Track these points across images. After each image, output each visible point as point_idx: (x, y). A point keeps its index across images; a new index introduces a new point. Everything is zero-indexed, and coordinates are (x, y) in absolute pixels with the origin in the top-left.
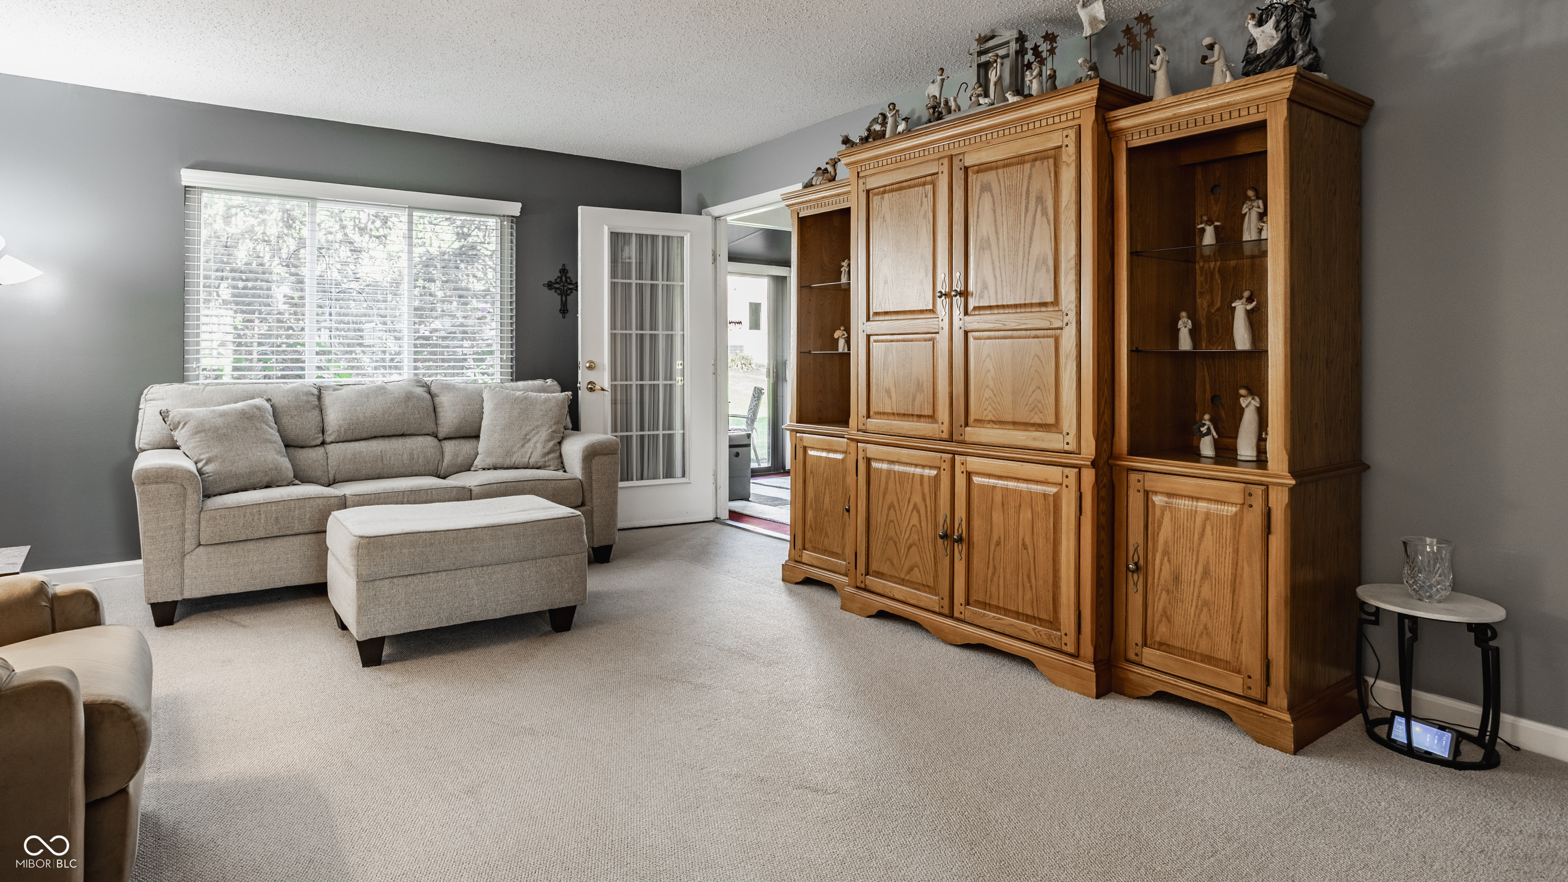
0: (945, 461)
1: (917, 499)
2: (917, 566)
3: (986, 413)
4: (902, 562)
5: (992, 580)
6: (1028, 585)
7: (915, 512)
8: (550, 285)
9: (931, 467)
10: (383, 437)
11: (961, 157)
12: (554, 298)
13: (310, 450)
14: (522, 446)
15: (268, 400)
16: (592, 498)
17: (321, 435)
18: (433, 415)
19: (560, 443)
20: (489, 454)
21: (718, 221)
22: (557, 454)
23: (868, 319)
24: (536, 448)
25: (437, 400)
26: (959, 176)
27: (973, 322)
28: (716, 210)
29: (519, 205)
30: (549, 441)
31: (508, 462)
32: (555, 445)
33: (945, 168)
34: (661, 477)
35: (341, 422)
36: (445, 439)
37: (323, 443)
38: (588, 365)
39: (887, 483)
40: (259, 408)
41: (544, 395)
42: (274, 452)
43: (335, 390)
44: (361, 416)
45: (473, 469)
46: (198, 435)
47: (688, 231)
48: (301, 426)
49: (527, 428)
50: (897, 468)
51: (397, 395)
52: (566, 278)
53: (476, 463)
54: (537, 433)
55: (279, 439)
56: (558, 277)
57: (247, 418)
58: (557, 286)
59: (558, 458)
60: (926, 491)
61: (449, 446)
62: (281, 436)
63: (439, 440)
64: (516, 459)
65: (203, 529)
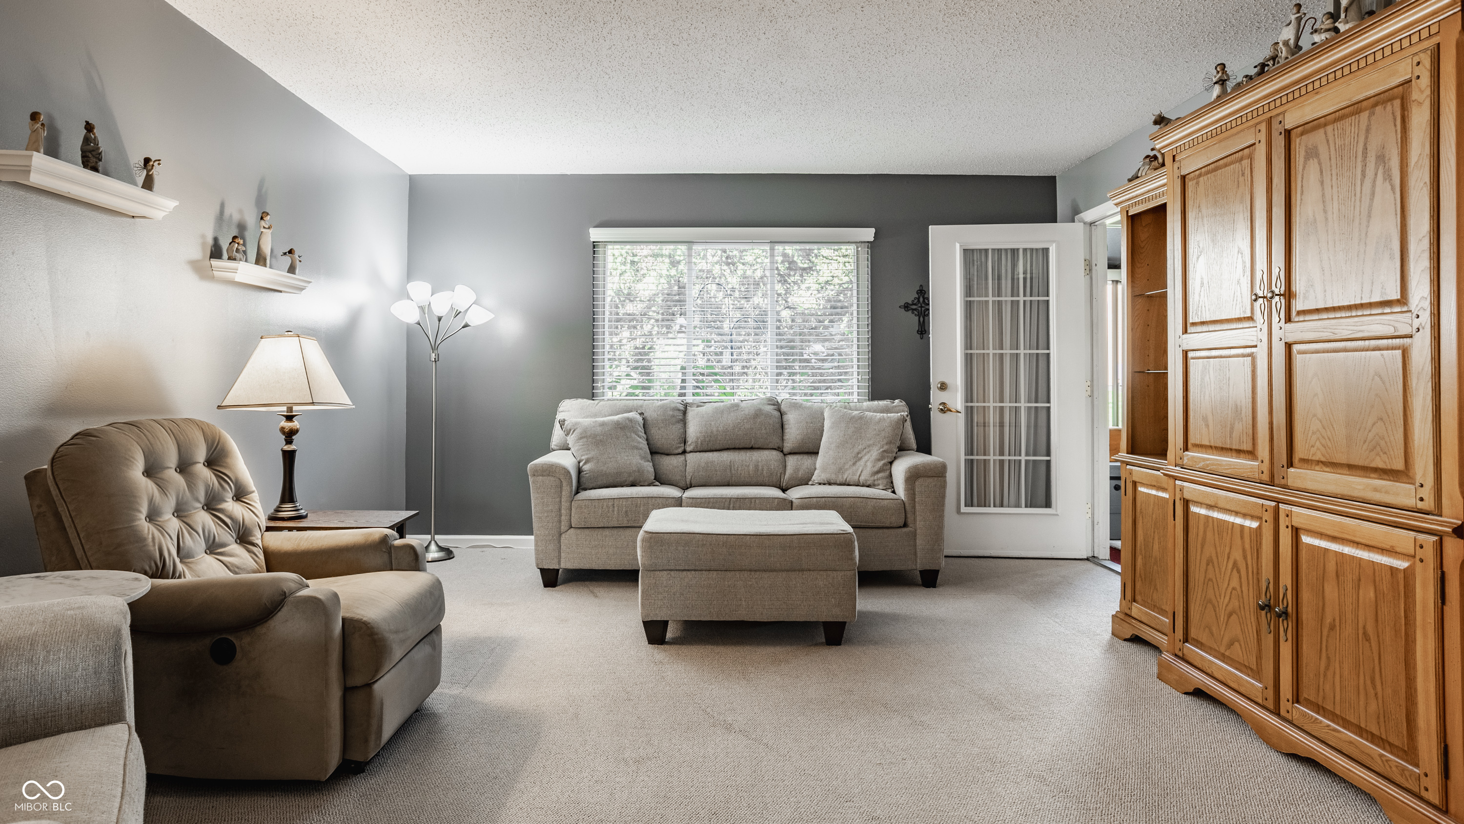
0: (1266, 511)
1: (1237, 555)
2: (1238, 641)
3: (1313, 450)
4: (1222, 633)
5: (1325, 675)
6: (1372, 692)
7: (1235, 571)
8: (906, 307)
9: (1253, 517)
10: (734, 449)
11: (1280, 118)
12: (912, 319)
13: (673, 457)
14: (854, 464)
15: (641, 414)
16: (915, 520)
17: (682, 445)
18: (780, 431)
19: (891, 463)
20: (824, 470)
21: (1093, 228)
22: (888, 473)
23: (1185, 331)
24: (867, 466)
25: (785, 418)
26: (1279, 143)
27: (1296, 331)
28: (1089, 215)
29: (872, 231)
30: (879, 460)
31: (840, 479)
32: (884, 465)
33: (1263, 136)
34: (1023, 505)
35: (698, 435)
36: (790, 454)
37: (684, 452)
38: (939, 386)
39: (1205, 532)
40: (630, 420)
41: (879, 415)
42: (638, 457)
43: (698, 406)
44: (715, 429)
45: (810, 483)
46: (582, 440)
47: (1054, 241)
48: (665, 436)
49: (860, 447)
50: (1216, 515)
51: (747, 412)
52: (924, 298)
53: (814, 478)
54: (868, 452)
55: (647, 447)
56: (915, 298)
57: (621, 428)
58: (914, 307)
59: (887, 478)
60: (1247, 546)
61: (792, 461)
62: (648, 444)
63: (785, 455)
64: (847, 476)
65: (573, 515)
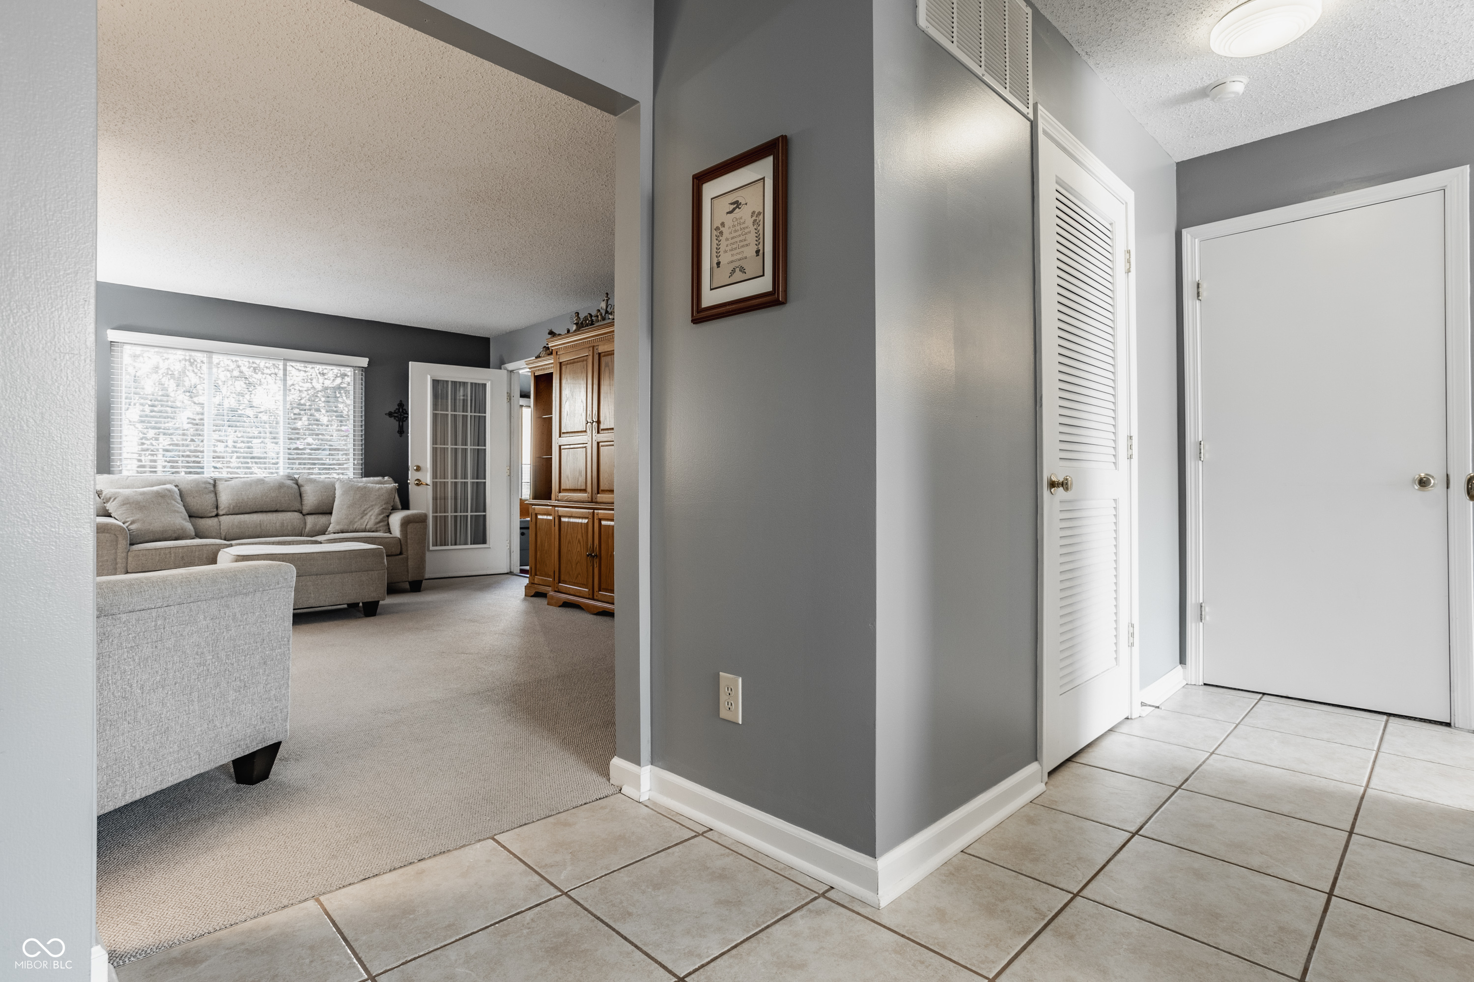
0: (589, 514)
1: (579, 536)
2: (579, 574)
3: (605, 486)
4: (573, 573)
7: (579, 545)
8: (390, 414)
10: (262, 512)
12: (394, 423)
13: (207, 519)
14: (362, 518)
15: (176, 486)
16: (407, 550)
17: (215, 510)
18: (299, 498)
19: (388, 516)
20: (338, 523)
21: (512, 374)
22: (386, 523)
23: (559, 437)
24: (371, 518)
25: (302, 489)
26: (596, 358)
27: (601, 437)
28: (510, 366)
29: (367, 360)
30: (380, 514)
31: (351, 528)
32: (384, 517)
33: (591, 353)
34: (469, 544)
35: (231, 502)
36: (308, 514)
37: (217, 515)
38: (415, 468)
40: (169, 491)
41: (378, 486)
42: (180, 519)
43: (226, 481)
44: (245, 498)
45: (327, 533)
46: (125, 506)
47: (490, 380)
48: (201, 504)
49: (365, 507)
51: (272, 485)
52: (403, 410)
53: (329, 529)
54: (372, 510)
55: (184, 511)
56: (397, 409)
57: (161, 496)
58: (396, 415)
59: (386, 526)
60: (583, 532)
61: (310, 520)
62: (186, 510)
63: (304, 515)
64: (356, 526)
65: (129, 562)
